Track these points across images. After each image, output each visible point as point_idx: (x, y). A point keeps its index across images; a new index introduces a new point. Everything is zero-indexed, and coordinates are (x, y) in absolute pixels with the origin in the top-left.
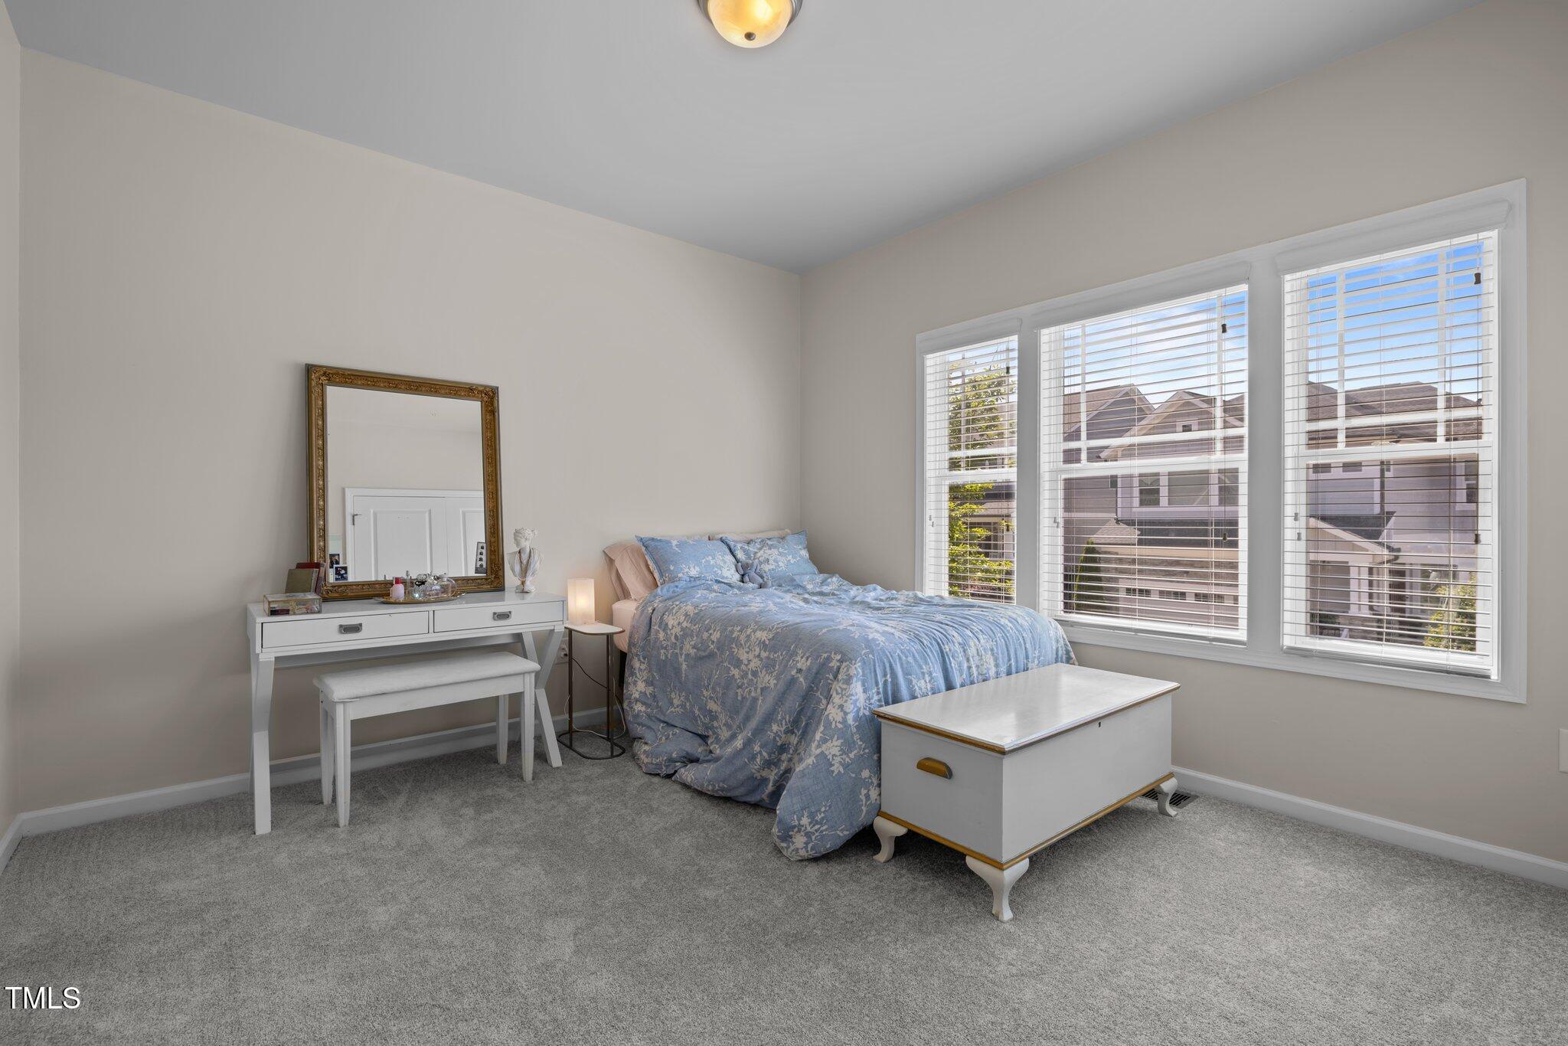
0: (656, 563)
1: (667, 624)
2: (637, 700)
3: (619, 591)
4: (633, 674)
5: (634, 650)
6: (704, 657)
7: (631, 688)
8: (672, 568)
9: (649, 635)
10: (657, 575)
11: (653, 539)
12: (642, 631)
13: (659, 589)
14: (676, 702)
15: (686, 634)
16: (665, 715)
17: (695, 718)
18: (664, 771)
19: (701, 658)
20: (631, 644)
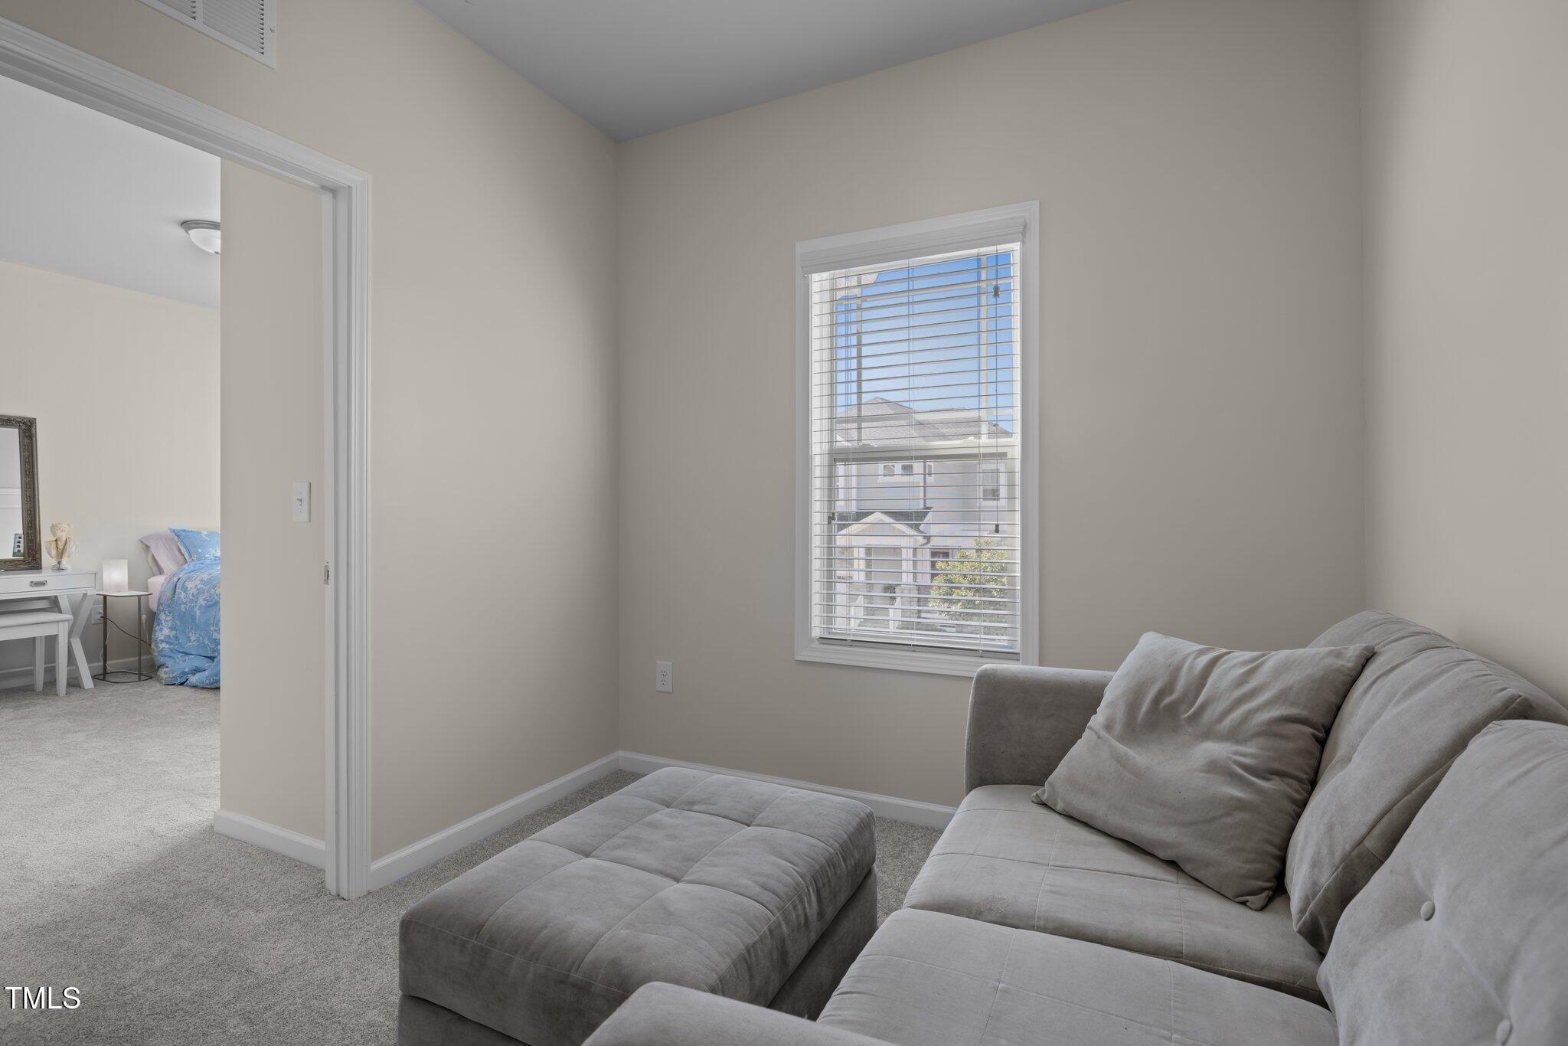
0: (186, 547)
1: (187, 588)
2: (162, 641)
3: (155, 569)
4: (159, 624)
5: (161, 608)
6: (212, 605)
7: (158, 633)
8: (200, 551)
9: (174, 597)
10: (187, 556)
11: (185, 531)
12: (169, 594)
13: (186, 565)
14: (192, 638)
15: (200, 592)
16: (183, 648)
17: (205, 646)
18: (179, 681)
19: (209, 606)
20: (160, 604)
